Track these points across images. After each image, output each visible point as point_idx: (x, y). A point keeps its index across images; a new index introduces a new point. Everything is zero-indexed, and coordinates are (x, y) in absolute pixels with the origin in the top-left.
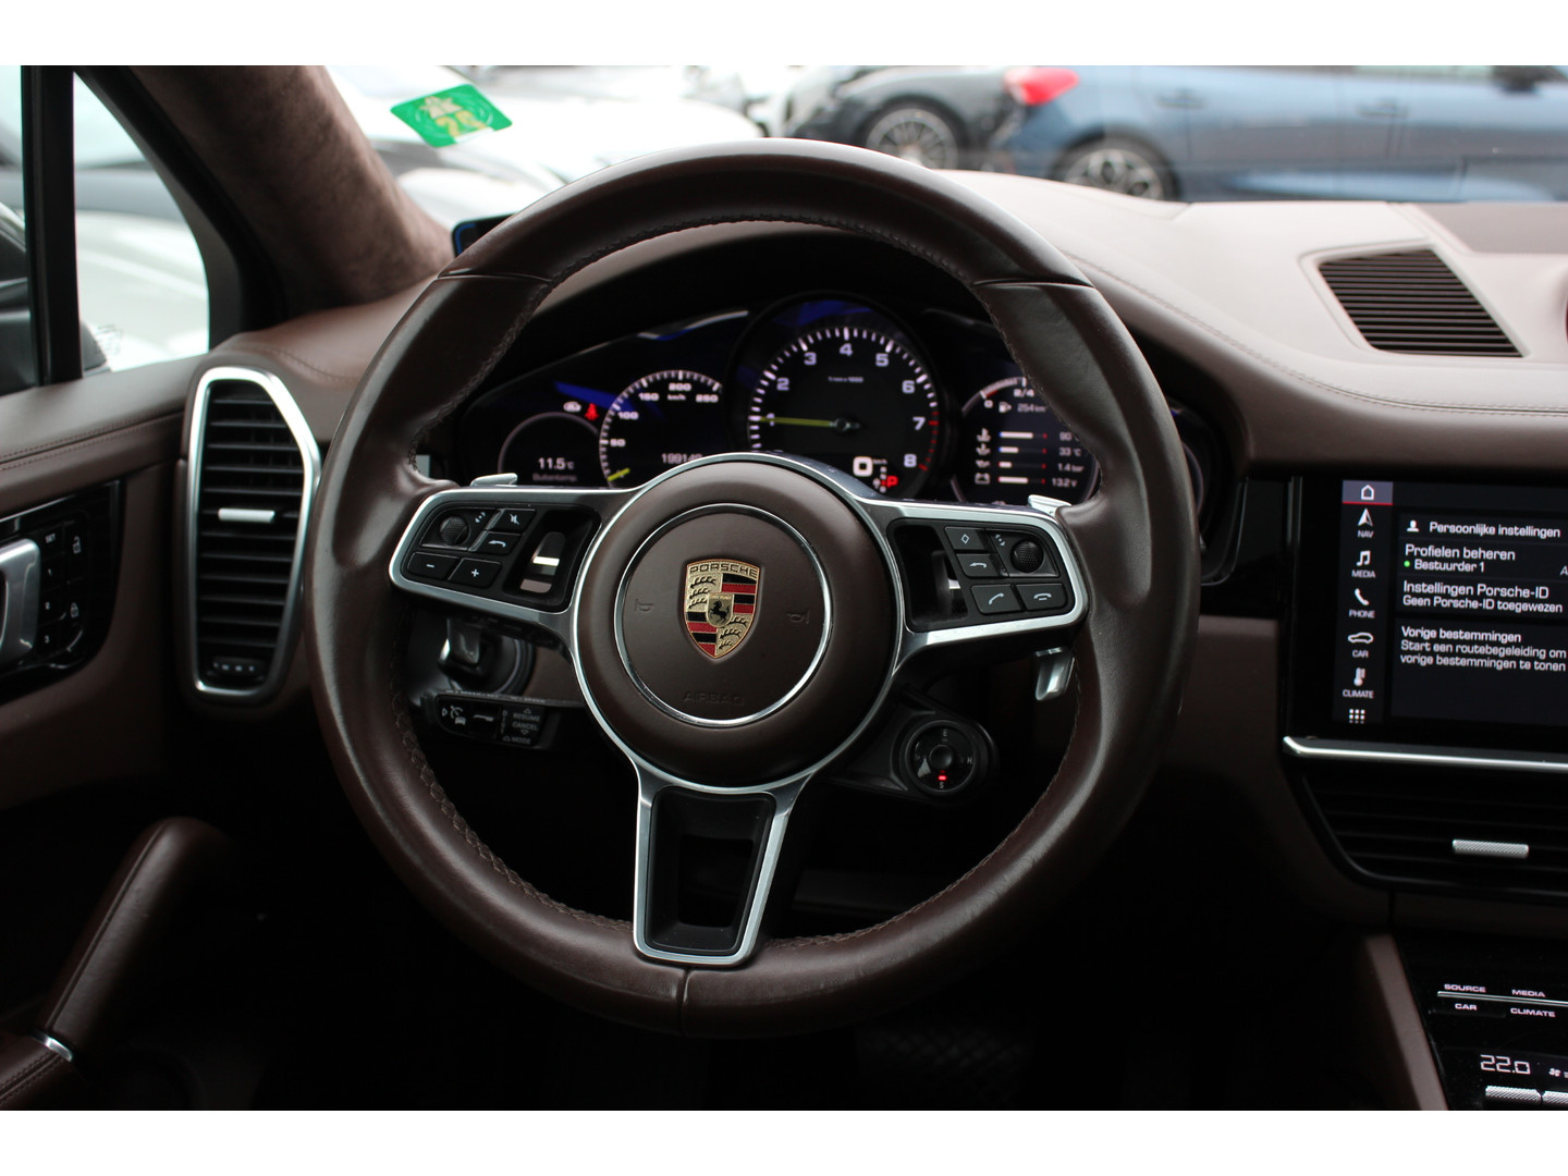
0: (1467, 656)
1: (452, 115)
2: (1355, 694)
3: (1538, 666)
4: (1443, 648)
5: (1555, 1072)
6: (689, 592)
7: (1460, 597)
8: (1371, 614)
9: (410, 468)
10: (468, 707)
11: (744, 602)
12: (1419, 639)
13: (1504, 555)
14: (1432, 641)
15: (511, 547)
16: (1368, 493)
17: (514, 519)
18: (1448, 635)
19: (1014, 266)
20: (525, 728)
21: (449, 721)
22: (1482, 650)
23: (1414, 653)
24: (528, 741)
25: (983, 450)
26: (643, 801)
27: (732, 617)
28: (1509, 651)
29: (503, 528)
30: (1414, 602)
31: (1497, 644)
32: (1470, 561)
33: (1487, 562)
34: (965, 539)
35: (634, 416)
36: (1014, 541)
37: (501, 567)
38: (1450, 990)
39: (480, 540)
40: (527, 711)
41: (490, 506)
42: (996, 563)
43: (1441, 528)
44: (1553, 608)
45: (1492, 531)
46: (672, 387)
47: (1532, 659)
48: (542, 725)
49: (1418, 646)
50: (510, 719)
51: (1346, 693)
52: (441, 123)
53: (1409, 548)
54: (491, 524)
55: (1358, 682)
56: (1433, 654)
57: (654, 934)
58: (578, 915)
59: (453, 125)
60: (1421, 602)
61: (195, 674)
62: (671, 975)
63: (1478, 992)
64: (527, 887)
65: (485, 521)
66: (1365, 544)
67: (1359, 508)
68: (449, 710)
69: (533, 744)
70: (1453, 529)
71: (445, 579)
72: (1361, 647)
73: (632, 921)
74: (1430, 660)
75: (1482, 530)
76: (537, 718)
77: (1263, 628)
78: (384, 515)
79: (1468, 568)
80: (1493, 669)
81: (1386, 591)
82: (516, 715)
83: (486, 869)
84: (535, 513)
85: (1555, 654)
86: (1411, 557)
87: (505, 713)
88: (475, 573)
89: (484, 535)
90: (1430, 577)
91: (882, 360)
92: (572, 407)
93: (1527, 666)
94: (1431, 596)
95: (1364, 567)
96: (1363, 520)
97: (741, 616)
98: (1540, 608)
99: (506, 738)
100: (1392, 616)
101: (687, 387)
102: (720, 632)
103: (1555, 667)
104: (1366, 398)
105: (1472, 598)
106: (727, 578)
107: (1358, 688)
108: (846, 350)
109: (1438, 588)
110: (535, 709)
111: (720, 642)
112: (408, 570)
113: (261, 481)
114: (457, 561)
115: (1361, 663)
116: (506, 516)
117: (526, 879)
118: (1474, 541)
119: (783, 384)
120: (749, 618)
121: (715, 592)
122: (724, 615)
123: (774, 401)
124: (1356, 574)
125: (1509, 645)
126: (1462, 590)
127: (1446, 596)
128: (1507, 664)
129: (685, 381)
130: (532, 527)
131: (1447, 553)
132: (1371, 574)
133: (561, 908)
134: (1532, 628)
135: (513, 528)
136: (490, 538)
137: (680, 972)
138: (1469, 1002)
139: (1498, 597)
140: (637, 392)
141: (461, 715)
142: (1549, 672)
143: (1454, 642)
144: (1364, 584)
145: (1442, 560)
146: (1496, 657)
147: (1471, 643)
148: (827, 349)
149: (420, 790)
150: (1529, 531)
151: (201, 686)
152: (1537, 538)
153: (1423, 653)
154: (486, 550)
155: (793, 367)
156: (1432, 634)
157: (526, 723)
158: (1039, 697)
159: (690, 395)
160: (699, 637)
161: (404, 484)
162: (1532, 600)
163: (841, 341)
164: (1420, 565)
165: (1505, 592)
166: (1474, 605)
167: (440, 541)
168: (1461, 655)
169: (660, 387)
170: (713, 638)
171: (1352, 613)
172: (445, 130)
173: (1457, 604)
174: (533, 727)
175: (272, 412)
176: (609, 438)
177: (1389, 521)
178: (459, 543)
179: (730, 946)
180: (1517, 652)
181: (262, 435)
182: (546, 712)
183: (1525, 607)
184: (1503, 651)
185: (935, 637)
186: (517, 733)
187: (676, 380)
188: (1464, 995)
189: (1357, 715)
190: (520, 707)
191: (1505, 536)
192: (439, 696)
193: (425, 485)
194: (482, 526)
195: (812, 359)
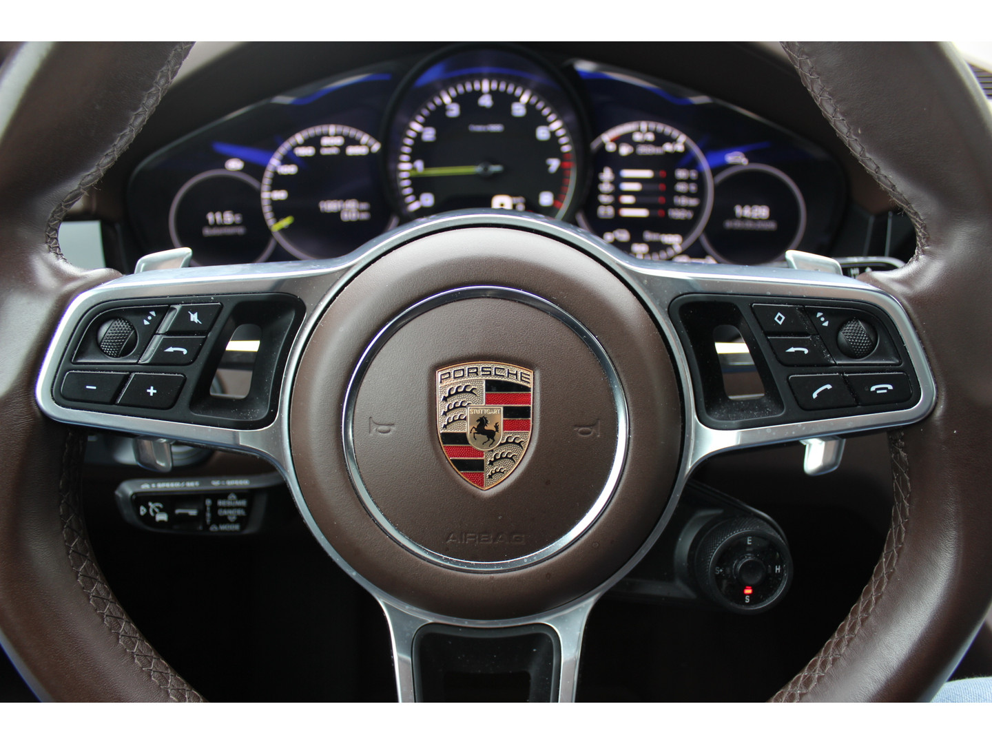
6: (441, 407)
9: (51, 257)
10: (168, 501)
11: (518, 416)
15: (194, 356)
17: (194, 318)
20: (232, 514)
21: (149, 519)
24: (237, 527)
25: (606, 188)
27: (502, 436)
29: (180, 331)
35: (292, 170)
37: (185, 380)
39: (153, 347)
40: (232, 496)
41: (161, 301)
46: (325, 141)
50: (215, 508)
54: (166, 325)
65: (157, 323)
68: (148, 508)
69: (242, 528)
71: (113, 402)
76: (243, 503)
82: (221, 503)
84: (221, 307)
87: (208, 502)
88: (152, 391)
89: (157, 341)
91: (519, 110)
92: (234, 164)
97: (514, 434)
99: (214, 528)
101: (339, 141)
102: (488, 458)
106: (491, 385)
108: (486, 101)
110: (240, 494)
111: (489, 470)
112: (62, 396)
114: (126, 378)
116: (184, 315)
119: (429, 134)
120: (525, 436)
121: (477, 406)
122: (491, 435)
123: (420, 150)
129: (335, 135)
135: (192, 330)
136: (165, 344)
140: (293, 148)
141: (161, 510)
148: (468, 101)
154: (161, 359)
155: (437, 118)
157: (233, 509)
159: (343, 148)
160: (461, 465)
161: (45, 278)
163: (480, 93)
167: (103, 354)
169: (314, 142)
170: (480, 465)
174: (241, 512)
176: (271, 191)
178: (125, 353)
182: (251, 493)
186: (225, 520)
187: (328, 135)
190: (223, 494)
192: (135, 494)
193: (72, 278)
194: (154, 330)
195: (454, 111)
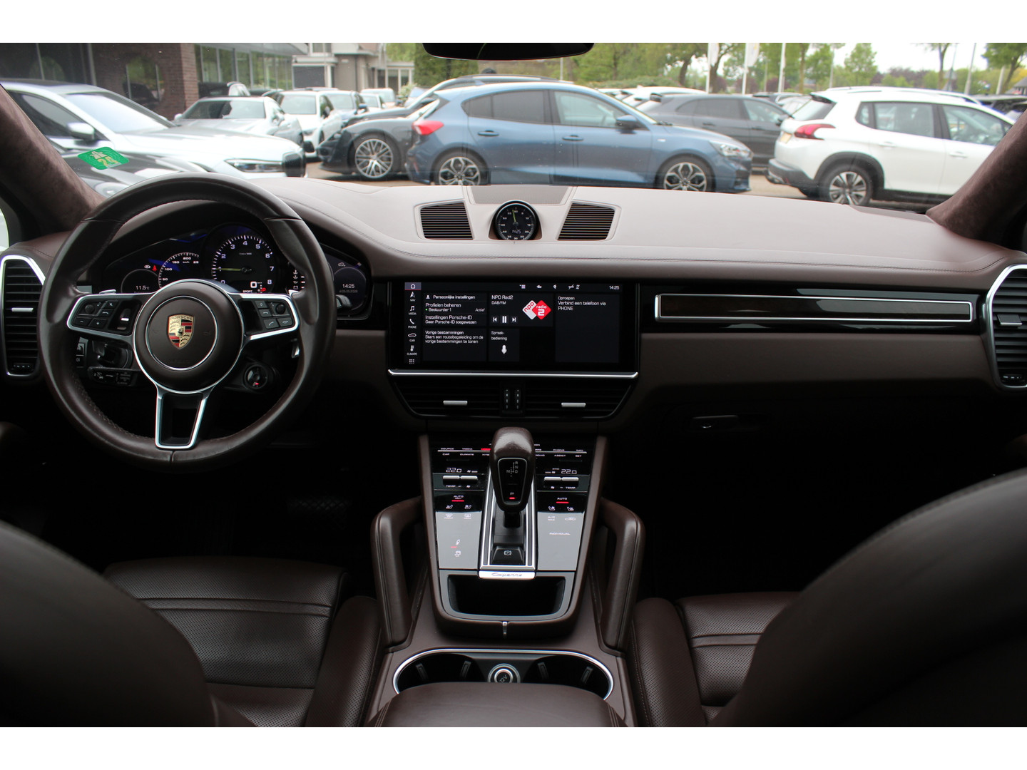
0: (446, 340)
1: (103, 158)
2: (411, 354)
3: (469, 342)
4: (439, 337)
5: (469, 471)
6: (170, 326)
7: (444, 320)
8: (415, 327)
9: (74, 288)
10: (104, 372)
11: (188, 329)
12: (431, 335)
13: (458, 306)
14: (435, 335)
15: (112, 315)
16: (413, 286)
17: (111, 304)
18: (440, 333)
19: (275, 213)
20: (125, 379)
21: (97, 378)
22: (451, 337)
23: (429, 339)
24: (126, 383)
25: (295, 277)
26: (159, 397)
27: (185, 334)
28: (460, 337)
29: (107, 308)
30: (429, 322)
31: (456, 335)
32: (447, 308)
33: (452, 308)
34: (261, 305)
35: (171, 269)
36: (276, 304)
37: (108, 321)
38: (443, 450)
39: (99, 312)
40: (125, 373)
41: (103, 300)
42: (271, 312)
43: (437, 297)
44: (473, 322)
45: (453, 297)
46: (184, 258)
47: (467, 340)
48: (131, 378)
49: (431, 337)
50: (119, 376)
51: (408, 354)
52: (100, 161)
53: (427, 304)
54: (103, 306)
55: (412, 350)
56: (436, 339)
57: (162, 441)
58: (138, 437)
59: (104, 161)
60: (432, 322)
61: (7, 369)
62: (168, 453)
63: (452, 450)
64: (120, 429)
65: (101, 306)
66: (413, 304)
67: (410, 292)
68: (98, 374)
69: (128, 384)
70: (441, 297)
71: (87, 326)
72: (412, 338)
73: (154, 437)
74: (434, 341)
75: (450, 297)
76: (129, 376)
77: (381, 333)
78: (64, 304)
79: (446, 310)
80: (455, 343)
81: (420, 319)
82: (122, 375)
83: (106, 423)
84: (118, 302)
85: (474, 337)
86: (428, 307)
87: (117, 374)
88: (98, 323)
89: (100, 310)
90: (434, 314)
91: (258, 247)
92: (147, 267)
93: (466, 342)
94: (434, 320)
95: (412, 311)
96: (412, 296)
97: (187, 333)
98: (469, 322)
99: (118, 383)
100: (422, 327)
101: (190, 258)
102: (181, 339)
103: (475, 342)
104: (411, 254)
105: (447, 320)
106: (183, 321)
107: (412, 352)
108: (245, 243)
109: (437, 317)
110: (128, 372)
111: (181, 342)
112: (73, 323)
113: (28, 297)
114: (91, 320)
115: (412, 343)
116: (108, 303)
117: (120, 426)
118: (448, 301)
119: (224, 256)
120: (190, 334)
121: (179, 326)
122: (182, 333)
123: (221, 262)
124: (411, 314)
125: (460, 335)
126: (444, 318)
127: (439, 320)
128: (459, 342)
129: (189, 256)
130: (117, 307)
131: (439, 305)
132: (415, 314)
133: (132, 435)
134: (467, 329)
135: (110, 307)
136: (103, 311)
137: (171, 452)
138: (447, 453)
139: (456, 320)
140: (171, 261)
141: (102, 375)
142: (473, 343)
143: (442, 335)
144: (412, 317)
145: (438, 308)
146: (456, 340)
147: (447, 335)
148: (238, 243)
149: (82, 398)
150: (465, 297)
151: (9, 374)
152: (468, 299)
153: (433, 339)
154: (101, 315)
155: (227, 250)
156: (435, 333)
157: (125, 377)
158: (293, 357)
159: (191, 261)
160: (174, 341)
161: (72, 293)
162: (467, 320)
163: (243, 240)
164: (431, 310)
165: (458, 318)
166: (448, 322)
167: (86, 313)
168: (445, 339)
169: (180, 259)
170: (178, 341)
171: (409, 327)
172: (102, 163)
173: (443, 322)
174: (128, 379)
175: (31, 271)
176: (162, 278)
177: (420, 295)
178: (92, 313)
179: (187, 442)
180: (462, 337)
181: (29, 280)
182: (133, 373)
183: (465, 322)
184: (458, 338)
185: (254, 337)
186: (122, 381)
187: (186, 256)
188: (445, 451)
189: (412, 361)
190: (123, 372)
191: (457, 299)
192: (94, 370)
193: (79, 294)
194: (99, 308)
195: (233, 247)
